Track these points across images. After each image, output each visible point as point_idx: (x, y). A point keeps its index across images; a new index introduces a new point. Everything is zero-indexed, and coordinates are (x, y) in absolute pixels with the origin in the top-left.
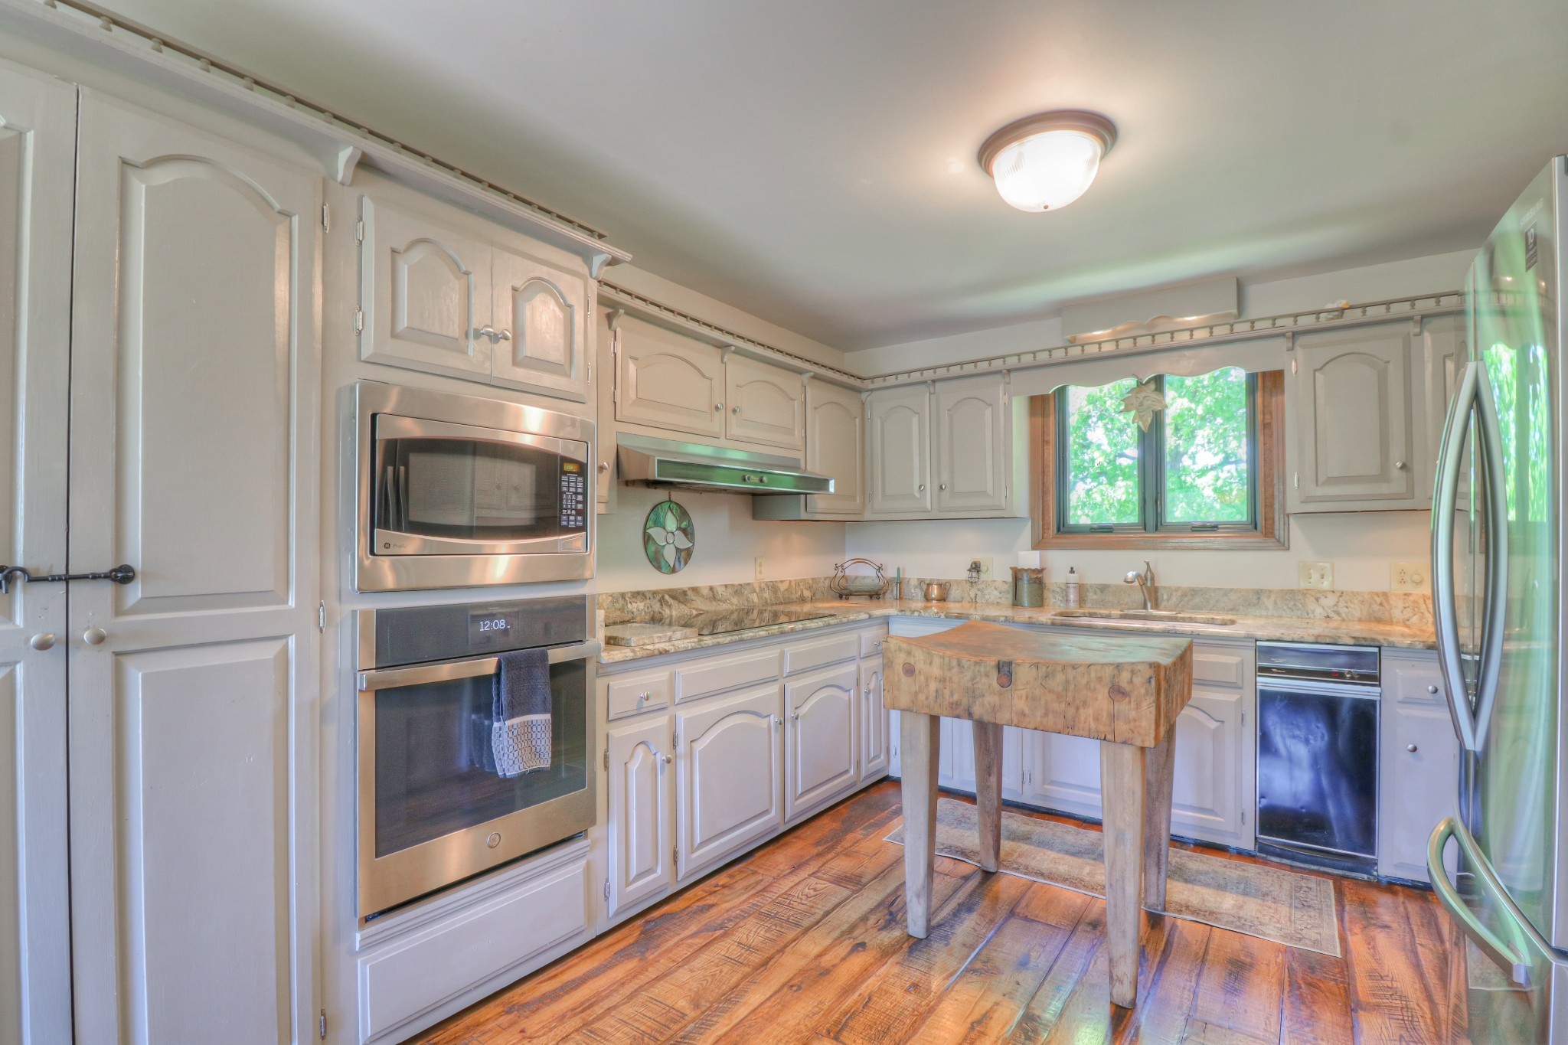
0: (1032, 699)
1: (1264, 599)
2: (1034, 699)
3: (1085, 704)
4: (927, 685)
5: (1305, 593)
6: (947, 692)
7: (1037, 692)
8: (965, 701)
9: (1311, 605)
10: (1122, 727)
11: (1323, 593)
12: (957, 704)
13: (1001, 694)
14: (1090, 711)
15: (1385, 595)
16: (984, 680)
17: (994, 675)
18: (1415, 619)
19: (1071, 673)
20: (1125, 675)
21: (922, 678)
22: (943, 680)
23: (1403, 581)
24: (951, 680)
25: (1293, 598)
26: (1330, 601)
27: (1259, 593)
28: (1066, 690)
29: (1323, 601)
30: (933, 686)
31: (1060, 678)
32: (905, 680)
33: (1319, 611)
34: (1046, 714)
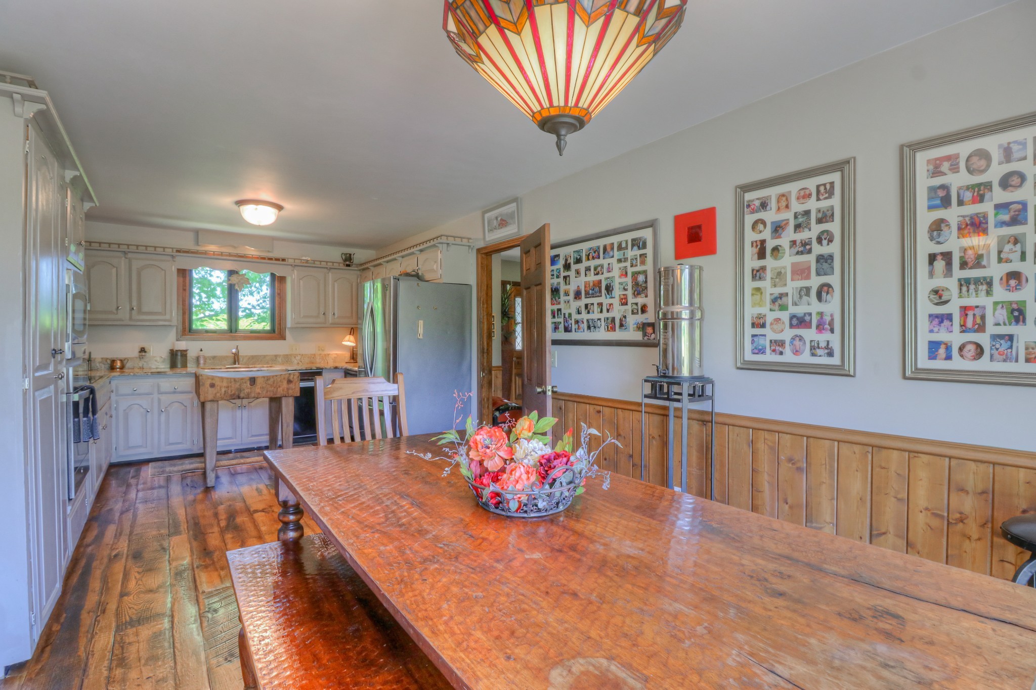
0: (262, 388)
1: (278, 358)
2: (263, 388)
3: (279, 387)
4: (221, 390)
5: (291, 355)
6: (229, 391)
7: (264, 386)
8: (237, 393)
9: (293, 359)
10: (290, 392)
11: (297, 355)
12: (234, 394)
13: (251, 388)
14: (281, 388)
15: (315, 355)
16: (245, 384)
17: (249, 382)
18: (322, 362)
19: (275, 378)
20: (292, 376)
21: (219, 388)
22: (228, 387)
23: (319, 350)
24: (231, 387)
25: (287, 358)
26: (298, 358)
27: (276, 356)
28: (274, 383)
29: (297, 358)
30: (223, 390)
31: (272, 380)
32: (210, 389)
33: (296, 362)
34: (267, 392)
